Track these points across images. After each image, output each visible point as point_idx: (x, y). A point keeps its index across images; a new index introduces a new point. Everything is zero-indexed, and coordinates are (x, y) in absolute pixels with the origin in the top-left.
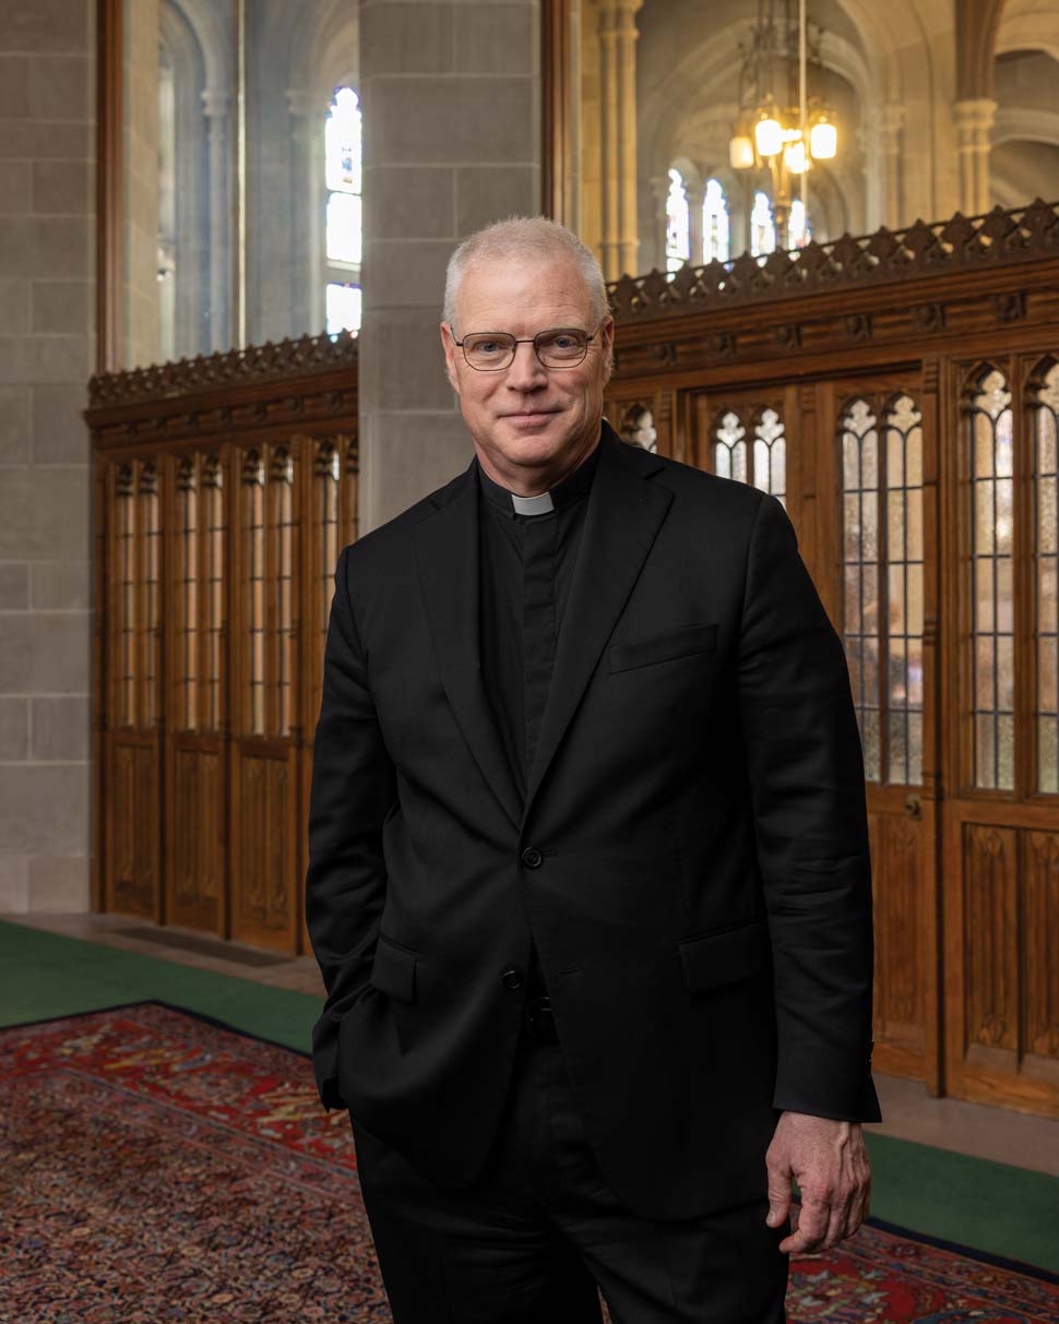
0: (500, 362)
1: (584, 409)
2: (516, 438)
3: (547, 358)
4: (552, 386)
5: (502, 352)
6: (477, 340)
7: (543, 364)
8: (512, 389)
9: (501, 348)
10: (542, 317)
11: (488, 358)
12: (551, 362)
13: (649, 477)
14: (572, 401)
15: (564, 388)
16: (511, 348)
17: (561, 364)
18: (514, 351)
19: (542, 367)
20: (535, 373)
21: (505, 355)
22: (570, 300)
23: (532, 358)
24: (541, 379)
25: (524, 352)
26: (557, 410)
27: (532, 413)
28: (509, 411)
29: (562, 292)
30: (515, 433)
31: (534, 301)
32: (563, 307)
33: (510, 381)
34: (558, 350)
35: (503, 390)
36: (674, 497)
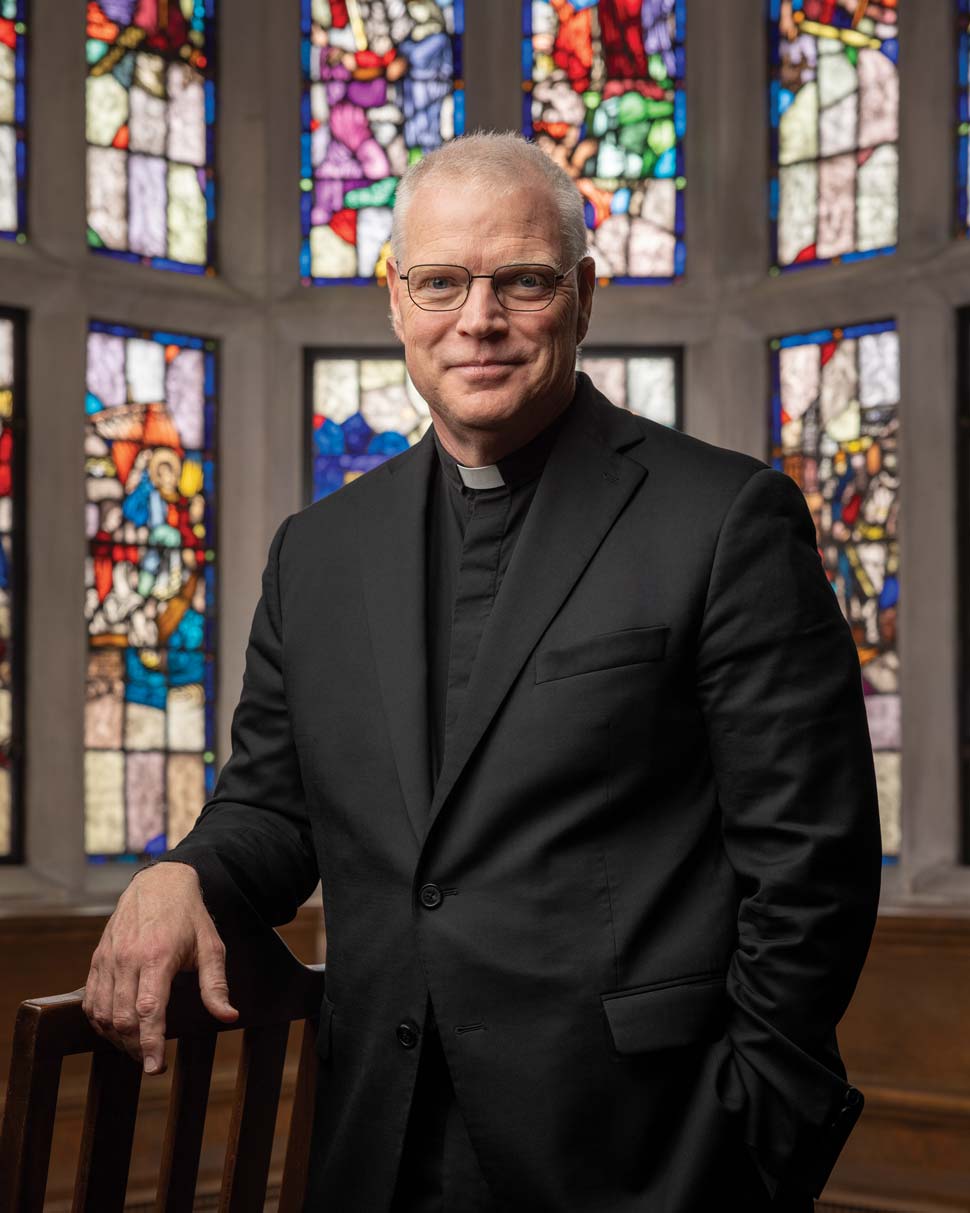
0: (451, 302)
1: (551, 362)
2: (468, 393)
3: (508, 298)
4: (514, 332)
5: (455, 290)
6: (425, 275)
7: (502, 305)
8: (464, 334)
9: (453, 285)
10: (503, 249)
11: (437, 296)
12: (512, 304)
13: (623, 450)
14: (537, 351)
15: (528, 335)
16: (465, 286)
17: (524, 306)
18: (469, 288)
19: (501, 309)
20: (492, 315)
21: (458, 294)
22: (538, 231)
23: (489, 297)
24: (499, 323)
25: (480, 289)
26: (519, 361)
27: (487, 363)
28: (460, 360)
29: (529, 221)
30: (466, 387)
31: (495, 229)
32: (528, 240)
33: (462, 325)
34: (521, 290)
35: (454, 335)
36: (647, 474)
